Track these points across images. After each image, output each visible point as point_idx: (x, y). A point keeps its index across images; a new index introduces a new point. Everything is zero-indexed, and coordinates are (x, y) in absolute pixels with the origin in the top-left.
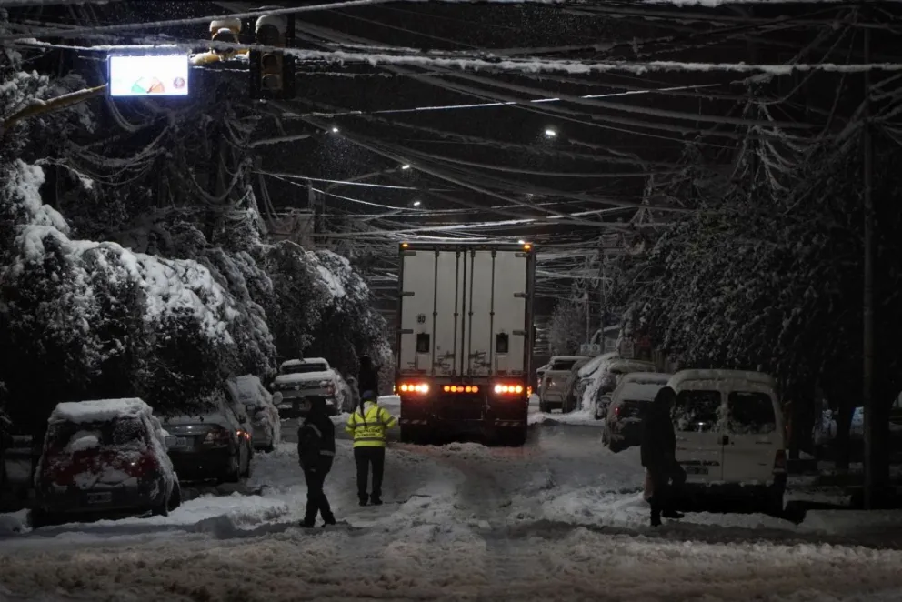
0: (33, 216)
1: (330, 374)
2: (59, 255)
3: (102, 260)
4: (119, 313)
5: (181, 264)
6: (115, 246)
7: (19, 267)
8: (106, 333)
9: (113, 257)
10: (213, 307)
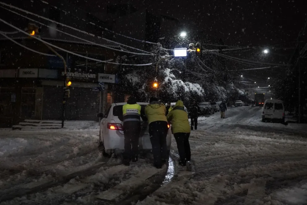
0: (168, 76)
1: (241, 102)
2: (170, 81)
3: (178, 82)
4: (180, 90)
5: (195, 84)
6: (180, 80)
7: (164, 83)
8: (178, 93)
9: (180, 82)
10: (200, 90)
